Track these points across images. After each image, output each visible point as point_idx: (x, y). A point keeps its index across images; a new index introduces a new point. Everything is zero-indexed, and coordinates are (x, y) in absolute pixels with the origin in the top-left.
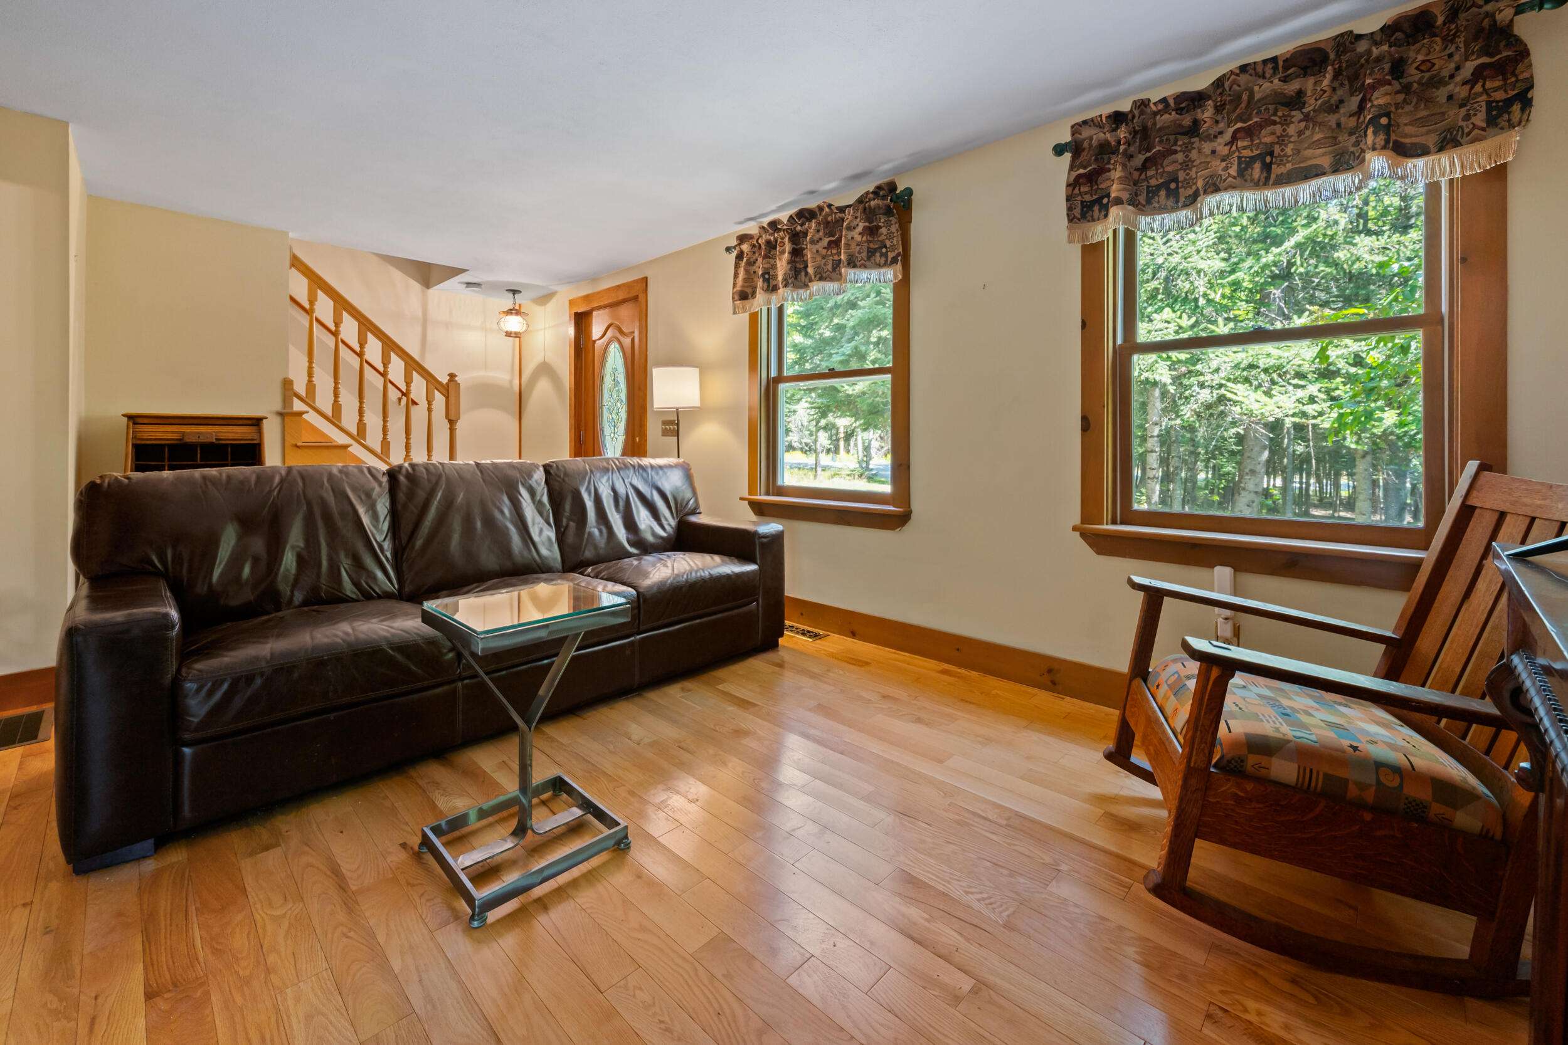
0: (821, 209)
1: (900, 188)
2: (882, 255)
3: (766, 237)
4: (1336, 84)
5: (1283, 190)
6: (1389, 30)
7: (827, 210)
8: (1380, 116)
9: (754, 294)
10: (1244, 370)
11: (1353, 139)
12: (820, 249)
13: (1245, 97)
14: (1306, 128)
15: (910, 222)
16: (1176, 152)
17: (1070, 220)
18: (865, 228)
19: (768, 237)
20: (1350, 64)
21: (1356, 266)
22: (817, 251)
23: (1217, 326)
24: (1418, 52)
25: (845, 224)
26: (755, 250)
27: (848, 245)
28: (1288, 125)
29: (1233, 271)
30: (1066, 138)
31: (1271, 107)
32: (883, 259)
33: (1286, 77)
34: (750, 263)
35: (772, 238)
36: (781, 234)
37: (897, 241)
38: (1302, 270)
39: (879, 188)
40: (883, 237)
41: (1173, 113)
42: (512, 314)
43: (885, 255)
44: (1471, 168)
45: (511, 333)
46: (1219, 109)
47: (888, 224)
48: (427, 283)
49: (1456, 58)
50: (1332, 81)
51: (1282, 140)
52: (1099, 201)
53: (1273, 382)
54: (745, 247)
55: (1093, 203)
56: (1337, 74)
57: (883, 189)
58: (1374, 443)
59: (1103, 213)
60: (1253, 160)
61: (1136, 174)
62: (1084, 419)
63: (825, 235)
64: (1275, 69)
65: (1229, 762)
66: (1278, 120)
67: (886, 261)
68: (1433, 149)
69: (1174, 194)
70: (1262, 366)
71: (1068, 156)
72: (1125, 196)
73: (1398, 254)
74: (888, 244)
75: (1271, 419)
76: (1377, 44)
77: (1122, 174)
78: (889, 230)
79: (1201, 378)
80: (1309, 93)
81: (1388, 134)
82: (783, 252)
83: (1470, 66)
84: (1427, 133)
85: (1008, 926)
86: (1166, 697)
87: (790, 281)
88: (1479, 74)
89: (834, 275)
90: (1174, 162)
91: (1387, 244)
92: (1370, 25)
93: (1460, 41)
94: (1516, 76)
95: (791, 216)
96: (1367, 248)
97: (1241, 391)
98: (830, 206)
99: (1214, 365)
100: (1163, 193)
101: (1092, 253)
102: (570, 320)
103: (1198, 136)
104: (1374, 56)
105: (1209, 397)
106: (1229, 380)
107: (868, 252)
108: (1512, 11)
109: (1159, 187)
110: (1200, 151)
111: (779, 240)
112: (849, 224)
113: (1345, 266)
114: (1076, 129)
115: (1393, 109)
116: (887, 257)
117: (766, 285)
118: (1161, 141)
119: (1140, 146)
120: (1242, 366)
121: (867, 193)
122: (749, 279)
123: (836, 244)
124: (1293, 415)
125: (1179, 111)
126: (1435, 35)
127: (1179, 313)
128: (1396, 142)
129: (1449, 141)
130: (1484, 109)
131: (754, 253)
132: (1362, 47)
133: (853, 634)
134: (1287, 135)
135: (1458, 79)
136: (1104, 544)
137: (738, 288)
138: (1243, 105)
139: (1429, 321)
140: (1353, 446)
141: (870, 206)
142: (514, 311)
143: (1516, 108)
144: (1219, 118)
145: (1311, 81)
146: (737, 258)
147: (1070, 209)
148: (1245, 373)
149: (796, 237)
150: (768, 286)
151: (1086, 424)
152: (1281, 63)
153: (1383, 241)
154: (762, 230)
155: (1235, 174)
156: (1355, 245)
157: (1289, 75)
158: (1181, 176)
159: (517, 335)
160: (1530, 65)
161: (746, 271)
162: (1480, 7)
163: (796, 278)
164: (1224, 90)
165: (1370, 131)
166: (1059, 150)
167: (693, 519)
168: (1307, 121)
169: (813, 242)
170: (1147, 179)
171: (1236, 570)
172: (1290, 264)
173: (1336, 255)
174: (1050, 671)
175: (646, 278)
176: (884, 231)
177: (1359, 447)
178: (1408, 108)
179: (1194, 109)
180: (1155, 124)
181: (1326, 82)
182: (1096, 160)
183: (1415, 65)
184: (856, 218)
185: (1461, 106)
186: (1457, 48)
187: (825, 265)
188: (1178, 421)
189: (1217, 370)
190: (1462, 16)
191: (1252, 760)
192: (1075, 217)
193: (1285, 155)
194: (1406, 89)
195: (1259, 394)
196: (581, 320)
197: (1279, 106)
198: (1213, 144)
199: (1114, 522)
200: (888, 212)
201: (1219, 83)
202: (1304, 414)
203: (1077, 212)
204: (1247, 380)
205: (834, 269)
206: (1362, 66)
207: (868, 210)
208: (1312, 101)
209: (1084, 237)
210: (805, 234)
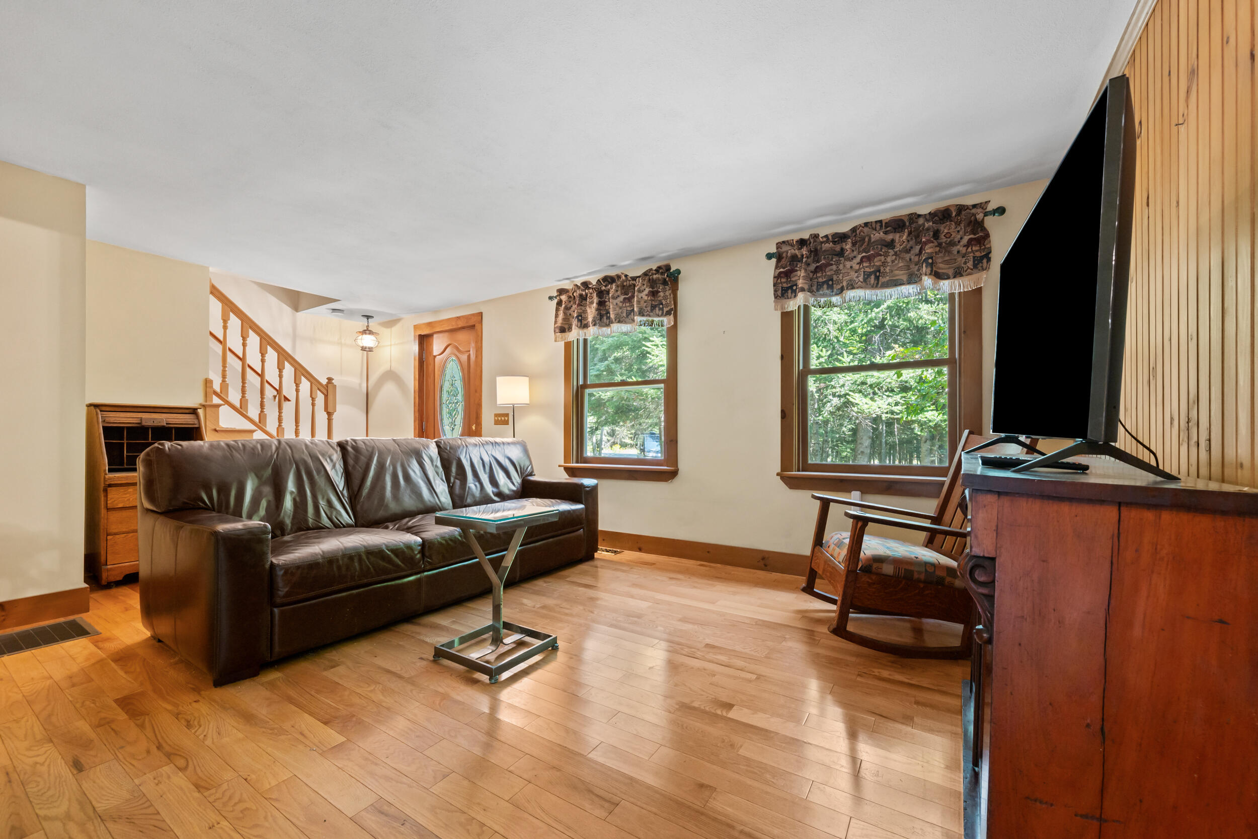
0: (619, 277)
1: (673, 269)
2: (660, 309)
3: (579, 292)
4: (909, 238)
5: (885, 290)
6: (932, 215)
7: (624, 278)
8: (929, 258)
9: (570, 329)
10: (859, 385)
11: (917, 267)
12: (618, 303)
13: (867, 239)
14: (896, 259)
15: (678, 289)
16: (832, 265)
17: (776, 298)
18: (650, 292)
19: (581, 292)
20: (917, 229)
21: (920, 322)
22: (617, 304)
23: (843, 357)
24: (945, 228)
25: (636, 288)
26: (571, 300)
27: (639, 302)
28: (887, 256)
29: (852, 322)
30: (773, 250)
31: (879, 246)
32: (661, 312)
33: (886, 231)
34: (567, 308)
35: (584, 293)
36: (591, 291)
37: (670, 300)
38: (890, 323)
39: (659, 268)
40: (660, 298)
41: (831, 243)
42: (366, 333)
43: (662, 309)
44: (967, 288)
45: (366, 348)
46: (854, 244)
47: (664, 291)
48: (296, 308)
49: (961, 233)
50: (907, 237)
51: (884, 264)
52: (791, 287)
53: (874, 393)
54: (564, 298)
55: (788, 288)
56: (910, 233)
57: (662, 269)
58: (930, 432)
59: (794, 294)
60: (870, 274)
61: (811, 275)
62: (783, 412)
63: (622, 294)
64: (881, 226)
65: (865, 567)
66: (882, 254)
67: (663, 313)
68: (952, 277)
69: (831, 287)
70: (869, 383)
71: (774, 260)
72: (806, 287)
73: (942, 315)
74: (664, 302)
75: (874, 416)
76: (927, 221)
77: (804, 274)
78: (664, 293)
79: (834, 390)
80: (897, 242)
81: (932, 268)
82: (592, 303)
83: (966, 239)
84: (949, 268)
85: (766, 657)
86: (834, 550)
87: (597, 322)
88: (970, 243)
89: (627, 320)
90: (831, 270)
91: (936, 309)
92: (924, 210)
93: (962, 225)
94: (985, 246)
95: (599, 280)
96: (926, 311)
97: (857, 398)
98: (626, 276)
99: (841, 383)
100: (825, 286)
101: (787, 317)
102: (415, 340)
103: (843, 257)
104: (926, 227)
105: (838, 402)
106: (851, 391)
107: (652, 307)
108: (983, 215)
109: (823, 283)
110: (844, 266)
111: (589, 295)
112: (639, 288)
113: (914, 322)
114: (779, 245)
115: (934, 255)
116: (663, 311)
117: (579, 324)
118: (824, 258)
119: (814, 259)
120: (858, 383)
121: (651, 270)
122: (567, 319)
123: (629, 300)
124: (887, 413)
125: (834, 242)
126: (951, 221)
127: (821, 348)
128: (935, 271)
129: (958, 274)
130: (972, 260)
131: (570, 302)
132: (921, 221)
133: (640, 550)
134: (886, 262)
135: (961, 243)
136: (793, 483)
137: (559, 324)
138: (866, 244)
139: (950, 362)
140: (919, 433)
141: (652, 278)
142: (367, 331)
143: (985, 261)
144: (854, 249)
145: (898, 235)
146: (557, 304)
147: (775, 291)
148: (859, 387)
149: (602, 294)
150: (581, 324)
151: (784, 415)
152: (884, 224)
153: (934, 307)
154: (576, 288)
155: (862, 280)
156: (920, 309)
157: (888, 231)
158: (835, 278)
159: (370, 350)
160: (990, 242)
161: (565, 313)
162: (971, 210)
163: (601, 320)
164: (856, 234)
165: (924, 265)
166: (769, 256)
167: (531, 478)
168: (896, 256)
169: (614, 298)
170: (817, 278)
171: (862, 493)
172: (884, 319)
173: (909, 315)
174: (763, 559)
175: (482, 313)
176: (661, 294)
177: (922, 434)
178: (941, 255)
179: (842, 242)
180: (821, 248)
181: (905, 237)
182: (790, 264)
183: (944, 234)
184: (644, 285)
185: (963, 257)
186: (961, 229)
187: (622, 313)
188: (820, 418)
189: (843, 386)
190: (963, 213)
191: (875, 565)
192: (778, 296)
193: (886, 272)
194: (940, 245)
195: (868, 400)
196: (424, 340)
197: (883, 247)
198: (851, 263)
199: (799, 471)
200: (665, 283)
201: (854, 230)
202: (892, 412)
203: (779, 293)
204: (860, 392)
205: (627, 316)
206: (921, 231)
207: (651, 281)
208: (898, 246)
209: (782, 308)
210: (608, 292)
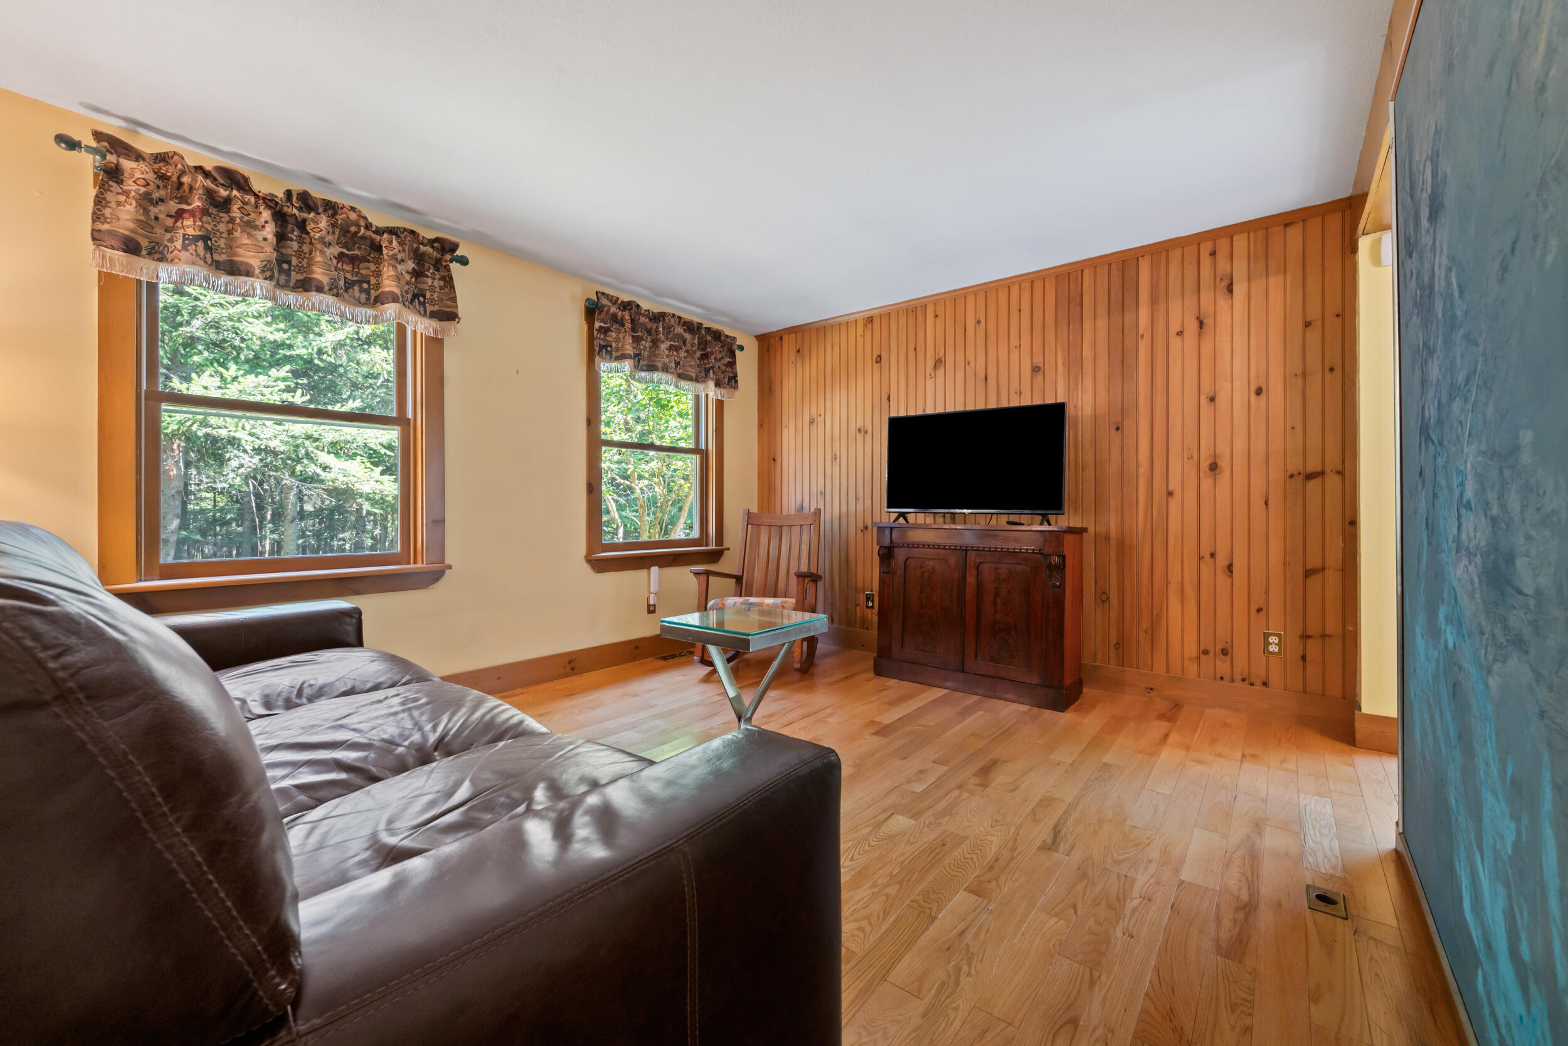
3: (203, 181)
19: (211, 184)
22: (330, 258)
27: (397, 278)
47: (434, 277)
49: (722, 354)
59: (608, 356)
78: (432, 282)
90: (643, 345)
107: (412, 294)
111: (239, 204)
112: (394, 254)
126: (720, 342)
136: (600, 566)
138: (672, 334)
143: (733, 381)
152: (682, 321)
171: (659, 567)
174: (570, 662)
176: (429, 281)
179: (654, 322)
200: (436, 266)
